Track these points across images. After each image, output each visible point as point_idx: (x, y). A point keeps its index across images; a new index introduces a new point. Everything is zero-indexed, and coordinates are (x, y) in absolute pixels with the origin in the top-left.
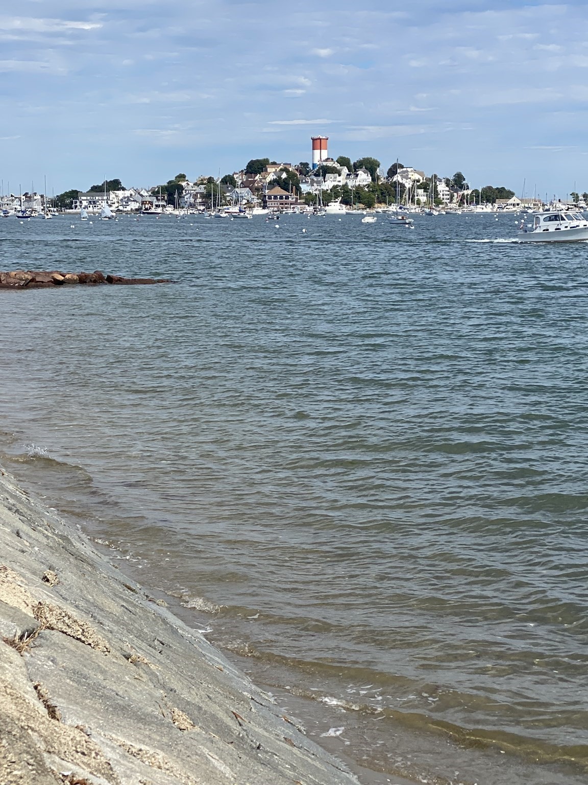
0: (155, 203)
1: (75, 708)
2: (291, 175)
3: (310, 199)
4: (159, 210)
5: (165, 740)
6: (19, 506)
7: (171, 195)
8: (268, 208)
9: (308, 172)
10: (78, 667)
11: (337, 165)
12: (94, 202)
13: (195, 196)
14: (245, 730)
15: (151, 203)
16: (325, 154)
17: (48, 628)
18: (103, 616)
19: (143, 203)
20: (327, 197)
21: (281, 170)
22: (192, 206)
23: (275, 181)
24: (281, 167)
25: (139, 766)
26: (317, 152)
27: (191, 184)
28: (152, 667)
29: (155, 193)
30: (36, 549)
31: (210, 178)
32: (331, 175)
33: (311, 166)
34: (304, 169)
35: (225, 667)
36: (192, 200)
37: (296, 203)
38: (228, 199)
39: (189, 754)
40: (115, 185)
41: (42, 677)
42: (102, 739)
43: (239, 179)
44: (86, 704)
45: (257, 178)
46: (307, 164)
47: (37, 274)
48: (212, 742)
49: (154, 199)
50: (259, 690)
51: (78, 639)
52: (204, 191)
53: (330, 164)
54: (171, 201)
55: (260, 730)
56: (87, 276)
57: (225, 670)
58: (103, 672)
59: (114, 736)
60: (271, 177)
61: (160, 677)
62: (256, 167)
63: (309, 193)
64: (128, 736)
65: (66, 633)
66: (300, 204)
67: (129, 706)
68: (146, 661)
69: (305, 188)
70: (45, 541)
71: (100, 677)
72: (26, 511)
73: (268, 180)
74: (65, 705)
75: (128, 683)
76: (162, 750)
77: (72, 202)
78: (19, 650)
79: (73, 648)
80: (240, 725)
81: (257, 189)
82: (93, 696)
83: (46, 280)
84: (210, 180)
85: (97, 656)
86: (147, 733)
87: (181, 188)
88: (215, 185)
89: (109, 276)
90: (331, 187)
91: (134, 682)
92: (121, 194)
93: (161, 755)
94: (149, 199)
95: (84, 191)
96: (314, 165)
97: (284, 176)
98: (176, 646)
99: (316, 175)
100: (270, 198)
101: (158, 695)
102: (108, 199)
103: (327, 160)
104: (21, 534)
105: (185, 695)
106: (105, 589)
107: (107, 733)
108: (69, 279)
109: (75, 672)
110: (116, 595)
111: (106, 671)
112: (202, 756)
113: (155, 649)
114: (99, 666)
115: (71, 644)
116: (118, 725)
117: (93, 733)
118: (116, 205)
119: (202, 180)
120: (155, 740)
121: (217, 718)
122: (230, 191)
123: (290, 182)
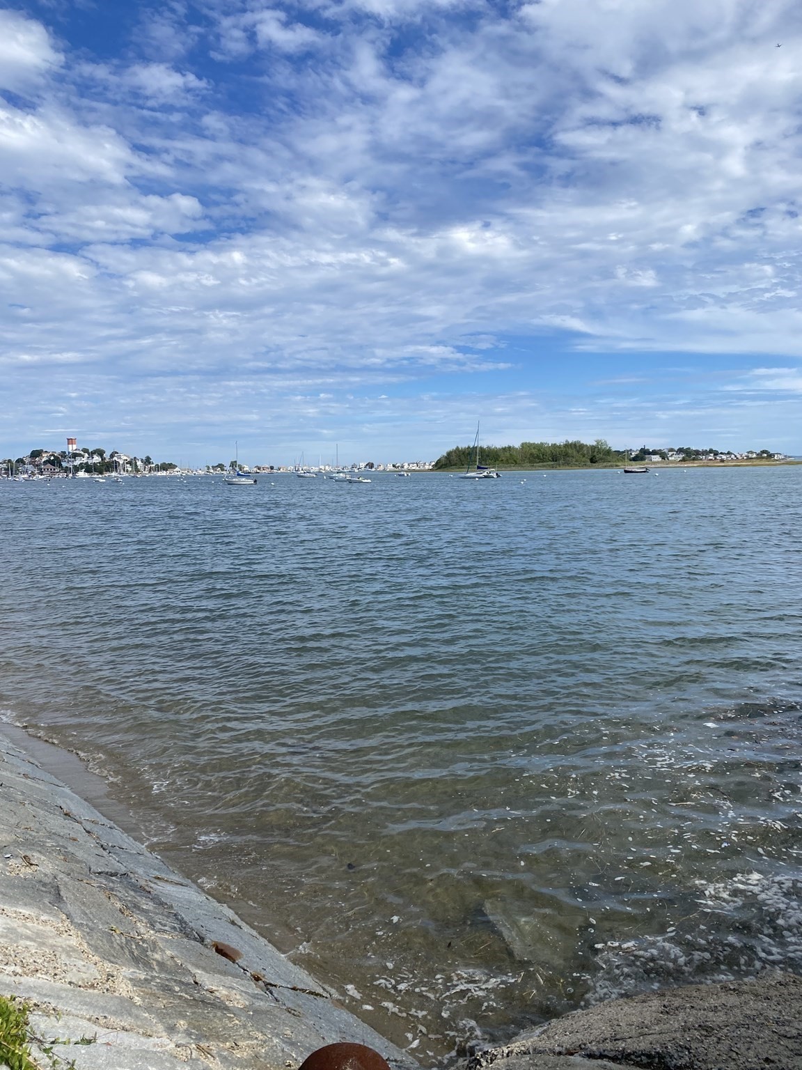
2: (56, 458)
3: (66, 470)
8: (44, 475)
9: (66, 456)
11: (82, 453)
16: (75, 447)
20: (77, 469)
23: (47, 461)
24: (50, 454)
26: (70, 446)
32: (79, 458)
33: (67, 453)
34: (63, 454)
37: (59, 472)
38: (20, 471)
43: (27, 460)
45: (37, 459)
46: (65, 452)
52: (6, 467)
53: (77, 452)
60: (45, 459)
62: (36, 454)
63: (67, 467)
66: (62, 473)
69: (64, 464)
73: (43, 460)
81: (37, 465)
84: (10, 461)
88: (12, 463)
90: (78, 464)
96: (69, 453)
97: (52, 458)
99: (70, 458)
100: (44, 470)
103: (76, 450)
119: (5, 461)
122: (20, 467)
123: (55, 462)
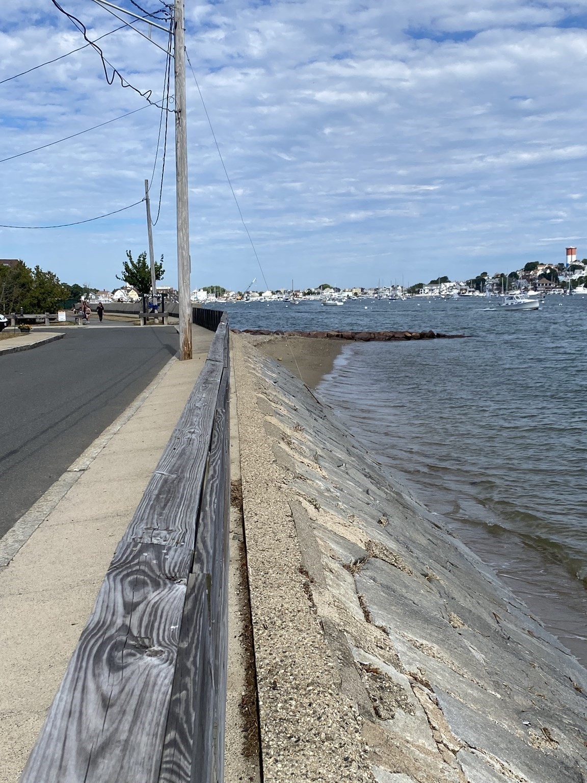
0: (469, 289)
1: (383, 613)
2: (552, 271)
3: (564, 285)
4: (471, 294)
5: (441, 636)
6: (372, 473)
7: (478, 285)
8: (538, 291)
9: (563, 269)
10: (390, 584)
11: (582, 264)
12: (432, 290)
13: (493, 285)
14: (500, 627)
15: (466, 290)
16: (574, 258)
17: (374, 557)
18: (414, 547)
19: (461, 290)
20: (575, 284)
21: (546, 268)
22: (490, 291)
23: (542, 274)
24: (546, 266)
25: (419, 656)
26: (569, 257)
27: (491, 278)
28: (442, 582)
29: (468, 284)
30: (378, 502)
31: (502, 274)
32: (579, 271)
33: (565, 265)
34: (561, 267)
35: (493, 581)
36: (491, 287)
37: (555, 287)
38: (513, 286)
39: (456, 646)
40: (445, 280)
41: (365, 590)
42: (397, 636)
43: (520, 275)
44: (391, 610)
45: (531, 273)
46: (563, 264)
47: (396, 333)
48: (475, 636)
49: (468, 287)
50: (515, 596)
51: (392, 564)
52: (498, 282)
53: (577, 264)
54: (478, 288)
55: (511, 626)
56: (424, 334)
57: (493, 583)
58: (406, 587)
59: (405, 633)
60: (540, 273)
61: (446, 590)
62: (531, 267)
63: (564, 282)
64: (414, 634)
65: (384, 560)
66: (558, 288)
67: (420, 611)
68: (438, 578)
69: (561, 278)
70: (385, 496)
71: (404, 591)
72: (376, 476)
73: (538, 274)
74: (376, 612)
75: (422, 595)
76: (437, 644)
77: (419, 291)
78: (352, 572)
79: (389, 571)
80: (498, 623)
81: (531, 280)
82: (397, 603)
83: (401, 336)
84: (502, 275)
85: (403, 576)
86: (429, 631)
87: (485, 280)
88: (505, 278)
89: (437, 334)
90: (578, 277)
91: (427, 594)
92: (448, 285)
93: (436, 647)
94: (465, 287)
95: (427, 284)
96: (567, 265)
97: (548, 271)
98: (461, 566)
99: (568, 271)
100: (539, 285)
101: (442, 603)
102: (440, 288)
103: (576, 261)
104: (370, 492)
105: (462, 602)
106: (419, 528)
107: (401, 632)
108: (414, 336)
109: (388, 587)
110: (425, 531)
111: (409, 586)
112: (465, 648)
113: (446, 569)
114: (404, 582)
115: (386, 567)
116: (410, 626)
117: (392, 631)
118: (445, 291)
119: (497, 275)
120: (433, 636)
121: (482, 618)
122: (514, 282)
123: (551, 276)
